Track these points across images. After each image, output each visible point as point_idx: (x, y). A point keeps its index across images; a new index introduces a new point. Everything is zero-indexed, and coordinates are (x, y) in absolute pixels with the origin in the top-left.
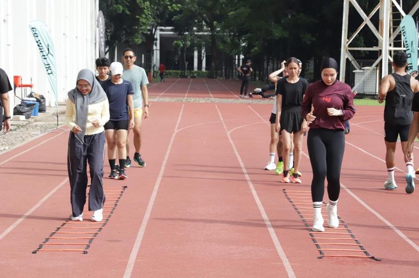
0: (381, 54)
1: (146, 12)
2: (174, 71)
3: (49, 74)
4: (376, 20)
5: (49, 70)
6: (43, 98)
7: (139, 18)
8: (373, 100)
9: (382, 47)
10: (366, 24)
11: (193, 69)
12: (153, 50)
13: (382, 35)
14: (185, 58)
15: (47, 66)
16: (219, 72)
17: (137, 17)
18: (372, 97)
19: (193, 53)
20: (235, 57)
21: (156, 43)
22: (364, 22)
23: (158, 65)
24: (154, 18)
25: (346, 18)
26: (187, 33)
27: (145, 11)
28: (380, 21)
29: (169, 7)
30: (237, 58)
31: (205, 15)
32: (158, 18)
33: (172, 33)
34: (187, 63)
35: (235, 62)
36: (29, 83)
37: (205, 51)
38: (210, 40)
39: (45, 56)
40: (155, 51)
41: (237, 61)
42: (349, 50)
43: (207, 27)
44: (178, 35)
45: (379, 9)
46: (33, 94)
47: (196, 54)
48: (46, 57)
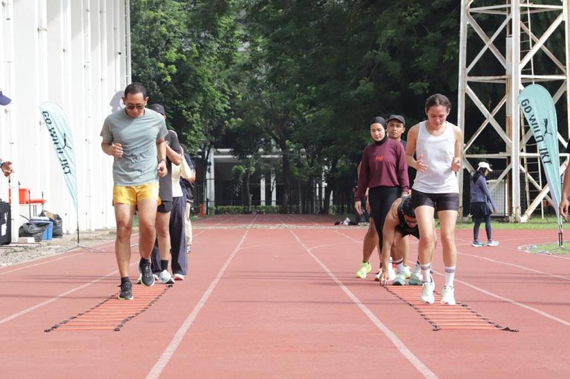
0: (510, 162)
1: (196, 128)
2: (235, 207)
3: (66, 173)
4: (502, 118)
5: (66, 168)
6: (58, 218)
7: (186, 136)
8: (501, 224)
9: (511, 152)
10: (489, 124)
11: (260, 204)
12: (206, 180)
13: (510, 136)
14: (248, 189)
15: (64, 163)
16: (294, 206)
17: (184, 134)
18: (500, 219)
19: (260, 182)
20: (316, 186)
21: (209, 169)
22: (486, 121)
23: (213, 199)
24: (206, 135)
25: (461, 116)
26: (250, 156)
27: (194, 125)
28: (507, 119)
29: (226, 122)
30: (318, 186)
31: (273, 132)
32: (212, 134)
33: (230, 156)
34: (251, 196)
35: (316, 192)
36: (40, 198)
37: (275, 179)
38: (282, 165)
39: (60, 149)
40: (208, 181)
41: (318, 189)
42: (467, 158)
43: (277, 147)
44: (239, 159)
45: (505, 103)
46: (45, 213)
47: (263, 183)
48: (62, 150)
